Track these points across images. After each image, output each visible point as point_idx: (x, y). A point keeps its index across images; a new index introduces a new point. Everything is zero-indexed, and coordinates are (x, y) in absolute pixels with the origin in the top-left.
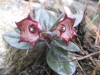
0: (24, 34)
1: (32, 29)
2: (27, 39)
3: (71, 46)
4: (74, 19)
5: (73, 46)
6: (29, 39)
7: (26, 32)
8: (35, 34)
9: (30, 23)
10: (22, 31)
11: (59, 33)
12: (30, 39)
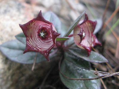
0: (32, 41)
1: (42, 34)
2: (36, 48)
3: (93, 57)
4: (95, 22)
5: (97, 57)
6: (38, 47)
7: (34, 38)
8: (46, 41)
9: (40, 26)
10: (29, 38)
11: (78, 39)
12: (40, 48)
